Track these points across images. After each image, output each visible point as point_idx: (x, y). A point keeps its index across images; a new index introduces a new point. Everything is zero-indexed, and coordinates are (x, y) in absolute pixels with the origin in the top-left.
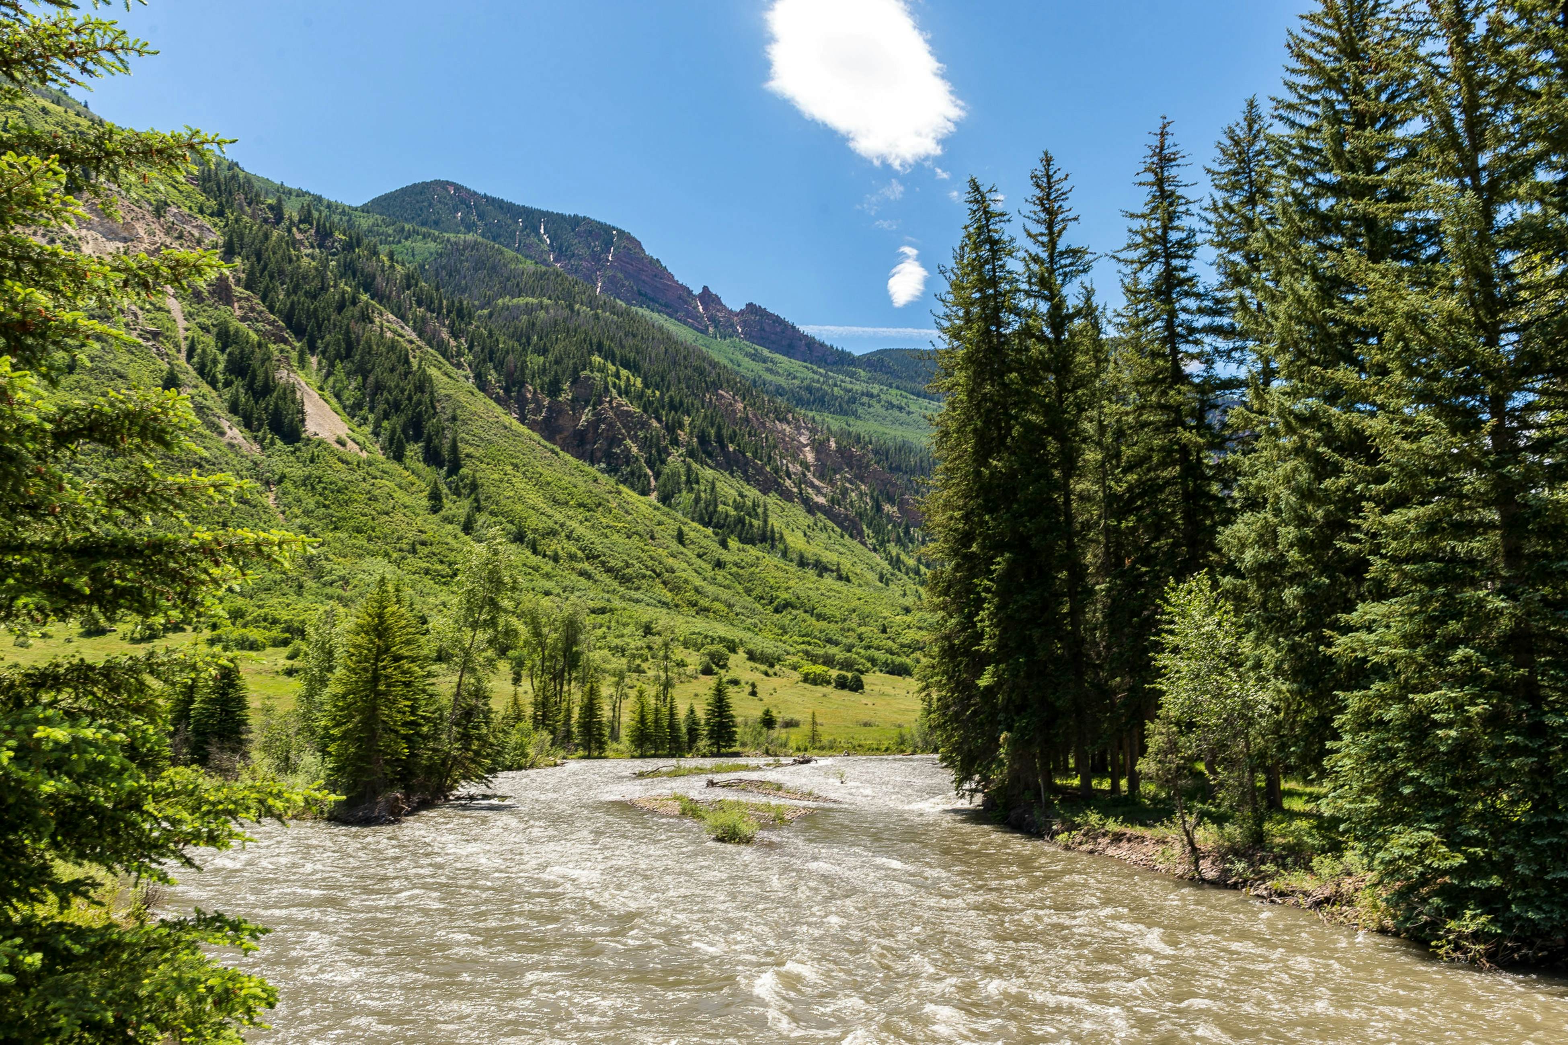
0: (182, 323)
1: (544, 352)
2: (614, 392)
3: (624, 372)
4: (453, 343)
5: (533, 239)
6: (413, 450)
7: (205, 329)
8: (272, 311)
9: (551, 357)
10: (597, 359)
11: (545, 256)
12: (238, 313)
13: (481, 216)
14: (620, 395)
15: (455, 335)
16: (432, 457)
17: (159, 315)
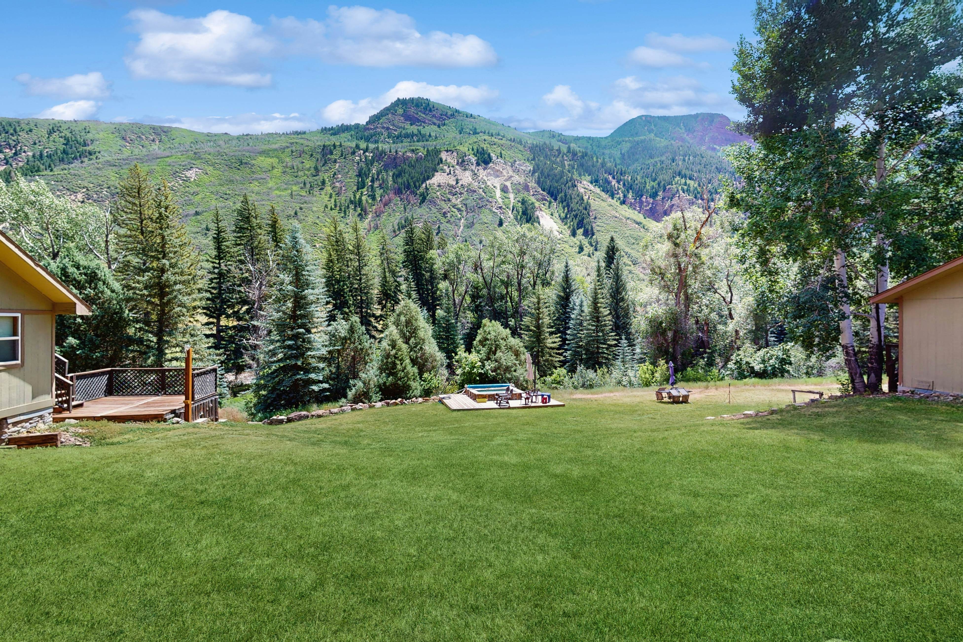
0: (512, 201)
1: (654, 181)
2: (681, 192)
3: (688, 182)
4: (616, 185)
5: (677, 129)
6: (580, 231)
7: (519, 201)
8: (544, 190)
9: (656, 182)
10: (678, 178)
11: (682, 135)
12: (532, 193)
13: (655, 126)
14: (684, 192)
15: (618, 182)
16: (586, 234)
17: (506, 200)
